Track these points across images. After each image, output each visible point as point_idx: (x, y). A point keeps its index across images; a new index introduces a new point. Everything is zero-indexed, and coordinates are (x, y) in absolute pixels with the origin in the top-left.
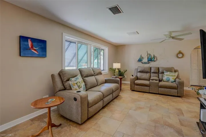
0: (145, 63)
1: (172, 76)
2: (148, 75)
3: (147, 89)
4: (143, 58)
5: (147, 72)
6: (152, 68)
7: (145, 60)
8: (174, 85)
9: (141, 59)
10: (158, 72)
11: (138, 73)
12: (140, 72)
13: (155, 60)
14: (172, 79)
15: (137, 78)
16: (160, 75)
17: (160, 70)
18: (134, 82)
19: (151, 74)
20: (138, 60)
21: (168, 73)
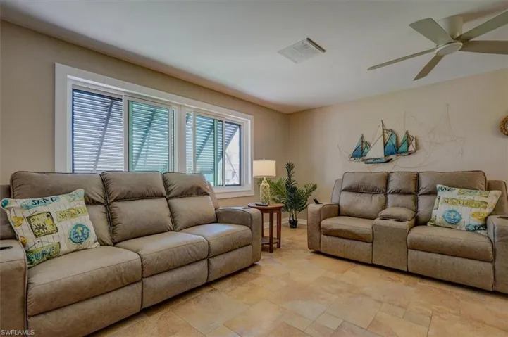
0: (375, 162)
1: (470, 204)
2: (377, 199)
3: (362, 249)
4: (368, 145)
5: (373, 192)
6: (393, 178)
7: (376, 151)
8: (480, 241)
9: (363, 150)
10: (415, 188)
11: (344, 194)
12: (349, 190)
13: (411, 148)
14: (469, 216)
15: (338, 212)
16: (423, 201)
17: (425, 184)
18: (320, 222)
19: (389, 196)
20: (351, 152)
21: (455, 193)
